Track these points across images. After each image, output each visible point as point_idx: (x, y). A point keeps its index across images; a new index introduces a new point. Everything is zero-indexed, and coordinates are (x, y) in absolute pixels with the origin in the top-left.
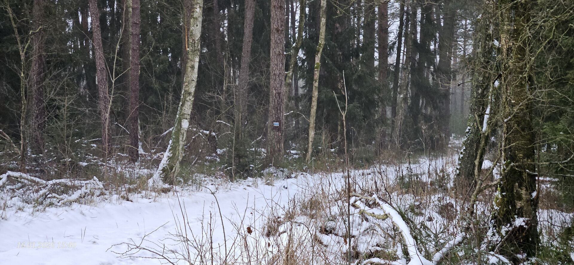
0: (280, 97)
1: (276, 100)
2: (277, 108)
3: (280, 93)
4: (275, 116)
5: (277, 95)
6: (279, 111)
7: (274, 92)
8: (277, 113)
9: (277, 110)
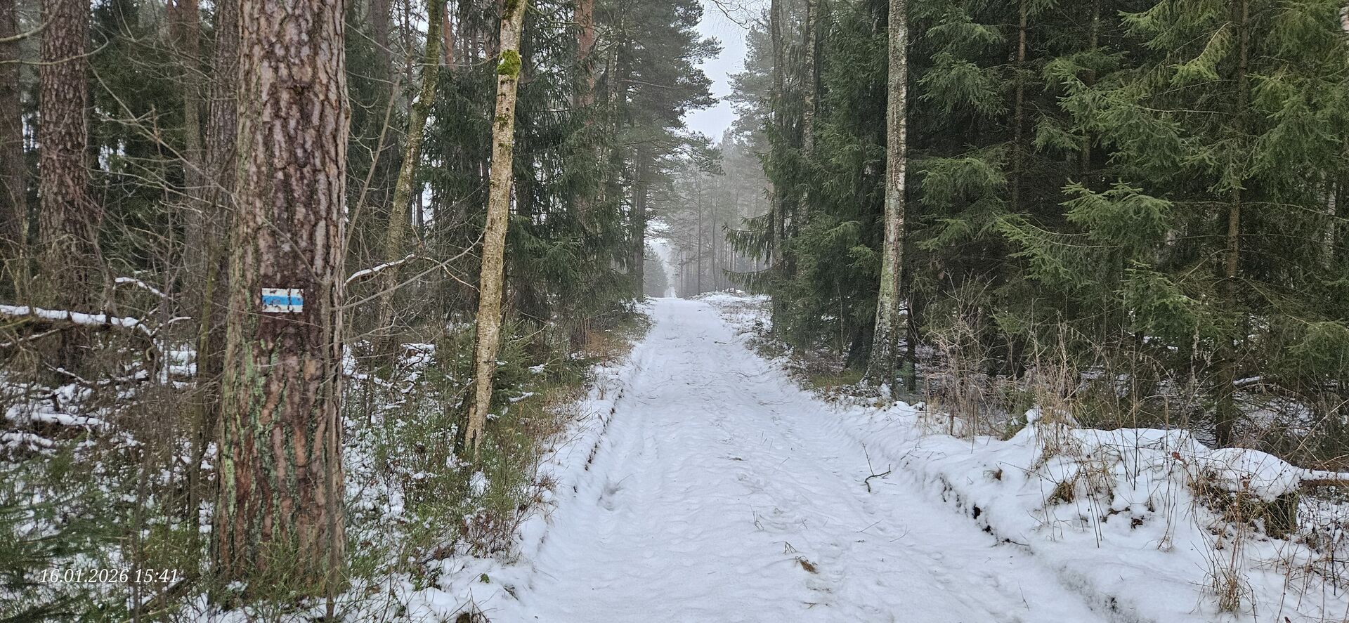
0: (305, 117)
1: (278, 136)
2: (286, 185)
3: (310, 87)
4: (275, 247)
5: (285, 96)
6: (301, 212)
7: (267, 75)
8: (289, 223)
9: (290, 204)
